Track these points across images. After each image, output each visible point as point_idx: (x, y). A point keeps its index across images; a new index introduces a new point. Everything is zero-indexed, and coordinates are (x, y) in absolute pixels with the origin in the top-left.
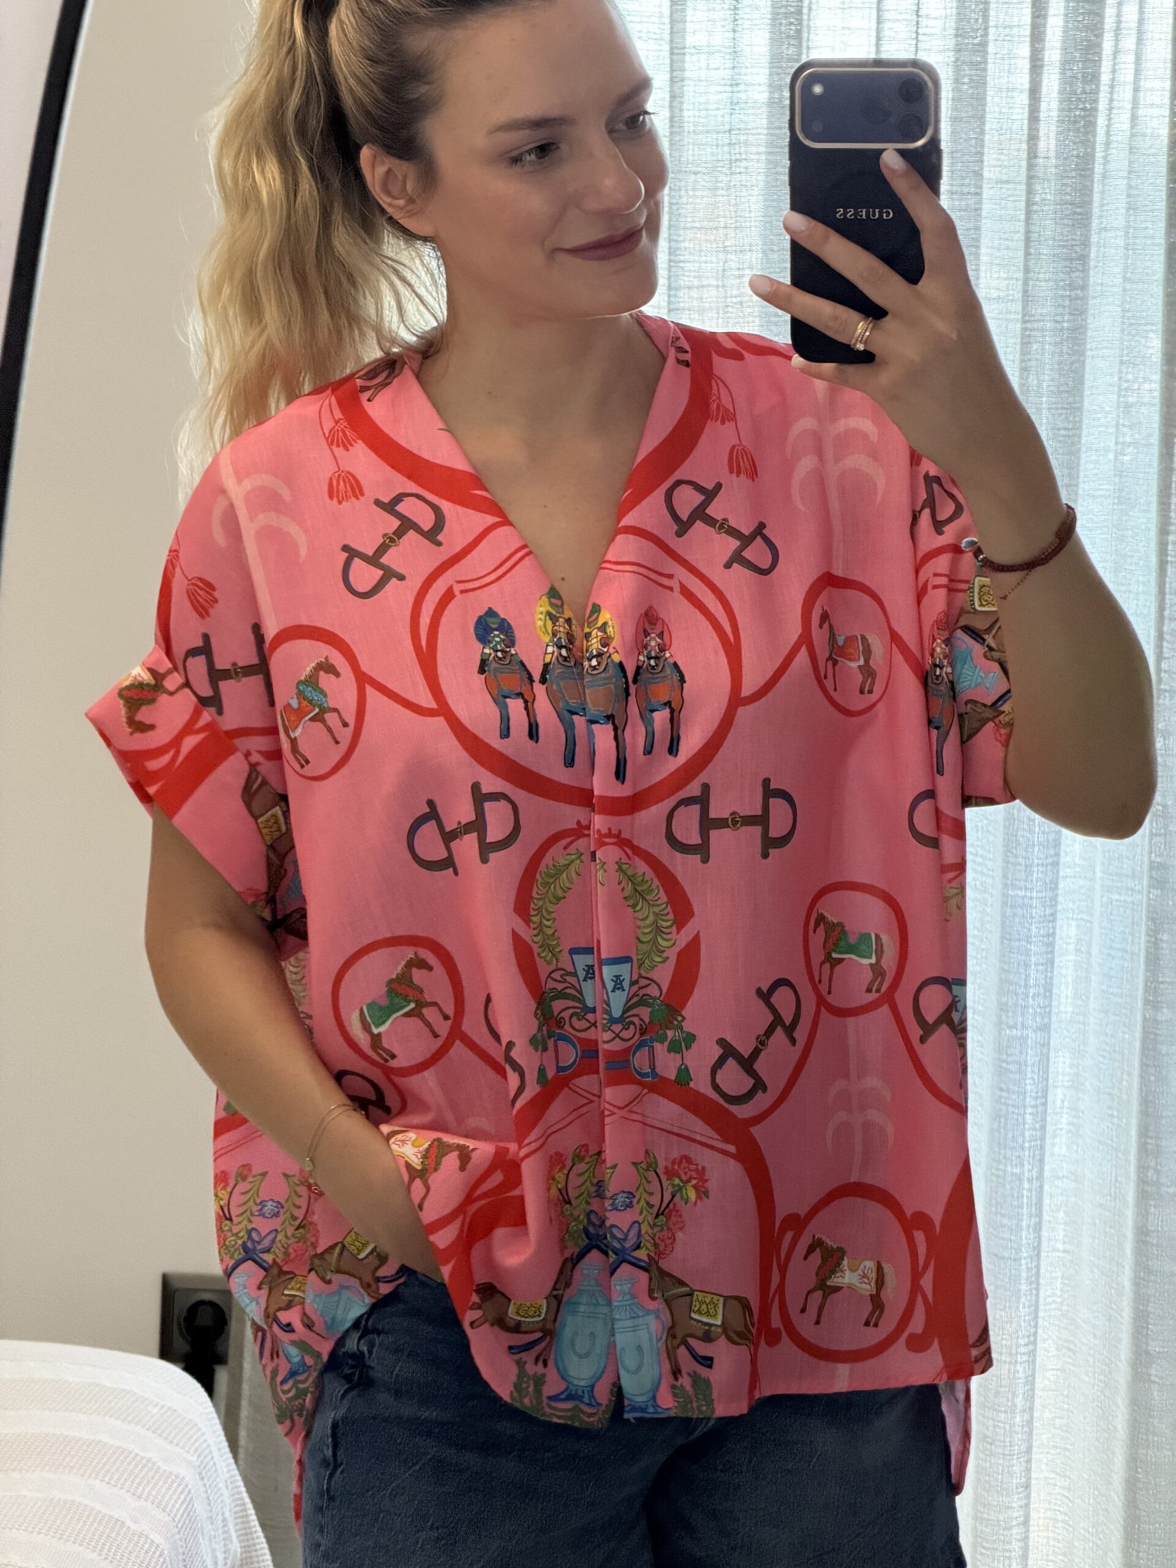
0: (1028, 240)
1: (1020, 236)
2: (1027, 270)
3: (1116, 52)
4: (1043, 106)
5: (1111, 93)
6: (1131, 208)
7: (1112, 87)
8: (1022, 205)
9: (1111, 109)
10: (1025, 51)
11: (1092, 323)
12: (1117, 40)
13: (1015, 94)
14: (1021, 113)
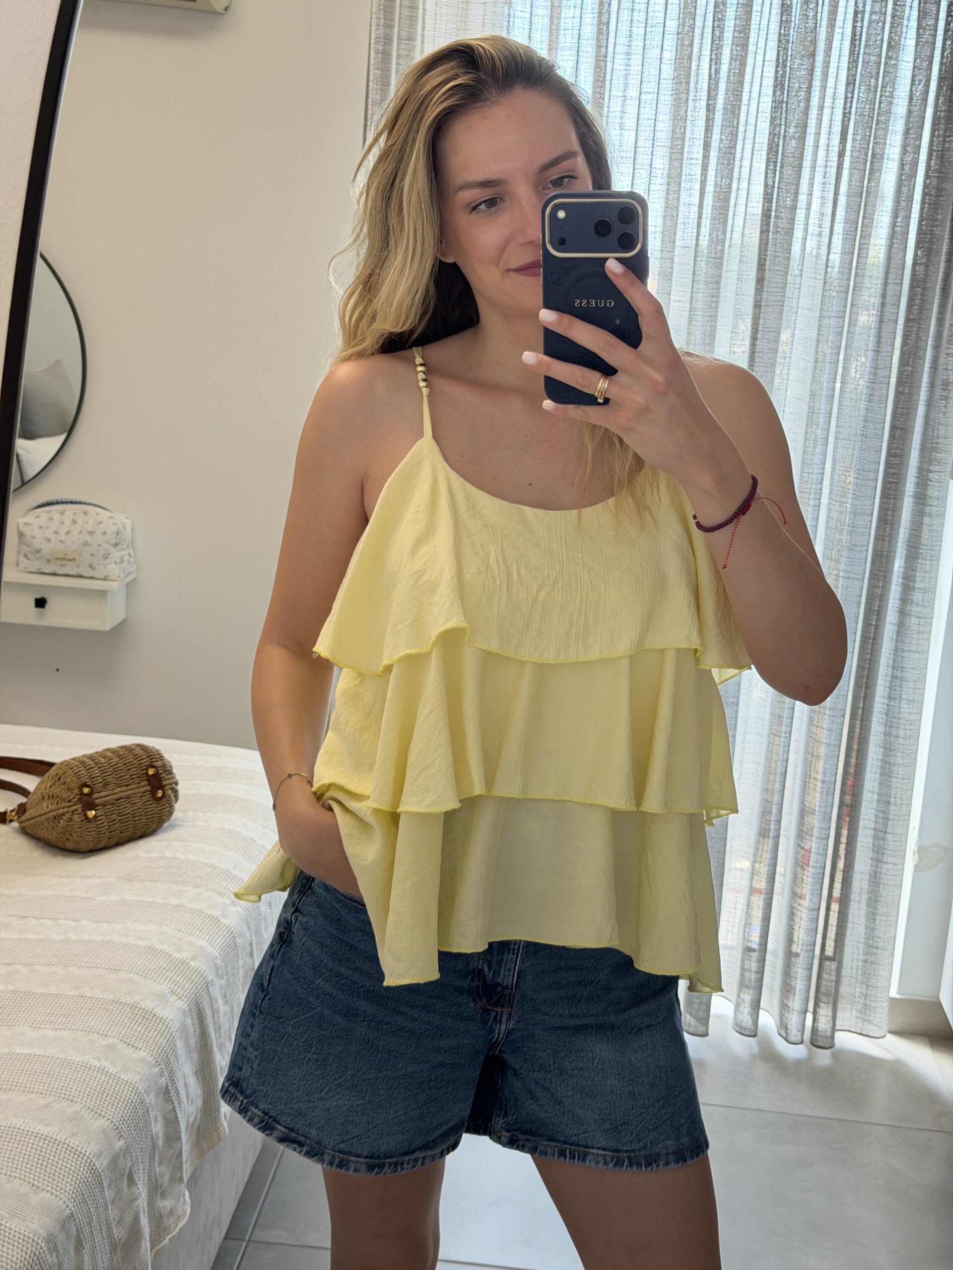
0: (694, 274)
1: (691, 272)
2: (693, 287)
3: (738, 189)
4: (704, 212)
5: (735, 208)
6: (741, 261)
7: (735, 205)
8: (692, 258)
9: (734, 215)
10: (697, 186)
11: (720, 314)
12: (739, 184)
13: (691, 206)
14: (694, 215)
